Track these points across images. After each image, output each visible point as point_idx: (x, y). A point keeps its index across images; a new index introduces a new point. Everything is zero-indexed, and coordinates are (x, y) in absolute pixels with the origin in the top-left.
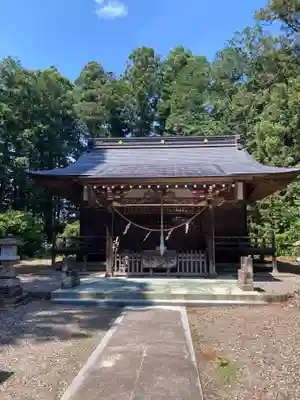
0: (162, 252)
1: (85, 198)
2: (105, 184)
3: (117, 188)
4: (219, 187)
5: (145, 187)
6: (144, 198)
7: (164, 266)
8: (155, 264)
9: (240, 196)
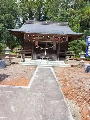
0: (45, 54)
1: (24, 38)
2: (31, 35)
3: (35, 36)
4: (62, 37)
5: (42, 36)
6: (42, 39)
7: (46, 58)
8: (44, 57)
9: (67, 40)
